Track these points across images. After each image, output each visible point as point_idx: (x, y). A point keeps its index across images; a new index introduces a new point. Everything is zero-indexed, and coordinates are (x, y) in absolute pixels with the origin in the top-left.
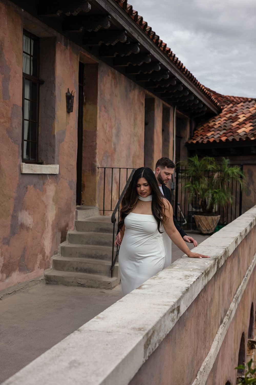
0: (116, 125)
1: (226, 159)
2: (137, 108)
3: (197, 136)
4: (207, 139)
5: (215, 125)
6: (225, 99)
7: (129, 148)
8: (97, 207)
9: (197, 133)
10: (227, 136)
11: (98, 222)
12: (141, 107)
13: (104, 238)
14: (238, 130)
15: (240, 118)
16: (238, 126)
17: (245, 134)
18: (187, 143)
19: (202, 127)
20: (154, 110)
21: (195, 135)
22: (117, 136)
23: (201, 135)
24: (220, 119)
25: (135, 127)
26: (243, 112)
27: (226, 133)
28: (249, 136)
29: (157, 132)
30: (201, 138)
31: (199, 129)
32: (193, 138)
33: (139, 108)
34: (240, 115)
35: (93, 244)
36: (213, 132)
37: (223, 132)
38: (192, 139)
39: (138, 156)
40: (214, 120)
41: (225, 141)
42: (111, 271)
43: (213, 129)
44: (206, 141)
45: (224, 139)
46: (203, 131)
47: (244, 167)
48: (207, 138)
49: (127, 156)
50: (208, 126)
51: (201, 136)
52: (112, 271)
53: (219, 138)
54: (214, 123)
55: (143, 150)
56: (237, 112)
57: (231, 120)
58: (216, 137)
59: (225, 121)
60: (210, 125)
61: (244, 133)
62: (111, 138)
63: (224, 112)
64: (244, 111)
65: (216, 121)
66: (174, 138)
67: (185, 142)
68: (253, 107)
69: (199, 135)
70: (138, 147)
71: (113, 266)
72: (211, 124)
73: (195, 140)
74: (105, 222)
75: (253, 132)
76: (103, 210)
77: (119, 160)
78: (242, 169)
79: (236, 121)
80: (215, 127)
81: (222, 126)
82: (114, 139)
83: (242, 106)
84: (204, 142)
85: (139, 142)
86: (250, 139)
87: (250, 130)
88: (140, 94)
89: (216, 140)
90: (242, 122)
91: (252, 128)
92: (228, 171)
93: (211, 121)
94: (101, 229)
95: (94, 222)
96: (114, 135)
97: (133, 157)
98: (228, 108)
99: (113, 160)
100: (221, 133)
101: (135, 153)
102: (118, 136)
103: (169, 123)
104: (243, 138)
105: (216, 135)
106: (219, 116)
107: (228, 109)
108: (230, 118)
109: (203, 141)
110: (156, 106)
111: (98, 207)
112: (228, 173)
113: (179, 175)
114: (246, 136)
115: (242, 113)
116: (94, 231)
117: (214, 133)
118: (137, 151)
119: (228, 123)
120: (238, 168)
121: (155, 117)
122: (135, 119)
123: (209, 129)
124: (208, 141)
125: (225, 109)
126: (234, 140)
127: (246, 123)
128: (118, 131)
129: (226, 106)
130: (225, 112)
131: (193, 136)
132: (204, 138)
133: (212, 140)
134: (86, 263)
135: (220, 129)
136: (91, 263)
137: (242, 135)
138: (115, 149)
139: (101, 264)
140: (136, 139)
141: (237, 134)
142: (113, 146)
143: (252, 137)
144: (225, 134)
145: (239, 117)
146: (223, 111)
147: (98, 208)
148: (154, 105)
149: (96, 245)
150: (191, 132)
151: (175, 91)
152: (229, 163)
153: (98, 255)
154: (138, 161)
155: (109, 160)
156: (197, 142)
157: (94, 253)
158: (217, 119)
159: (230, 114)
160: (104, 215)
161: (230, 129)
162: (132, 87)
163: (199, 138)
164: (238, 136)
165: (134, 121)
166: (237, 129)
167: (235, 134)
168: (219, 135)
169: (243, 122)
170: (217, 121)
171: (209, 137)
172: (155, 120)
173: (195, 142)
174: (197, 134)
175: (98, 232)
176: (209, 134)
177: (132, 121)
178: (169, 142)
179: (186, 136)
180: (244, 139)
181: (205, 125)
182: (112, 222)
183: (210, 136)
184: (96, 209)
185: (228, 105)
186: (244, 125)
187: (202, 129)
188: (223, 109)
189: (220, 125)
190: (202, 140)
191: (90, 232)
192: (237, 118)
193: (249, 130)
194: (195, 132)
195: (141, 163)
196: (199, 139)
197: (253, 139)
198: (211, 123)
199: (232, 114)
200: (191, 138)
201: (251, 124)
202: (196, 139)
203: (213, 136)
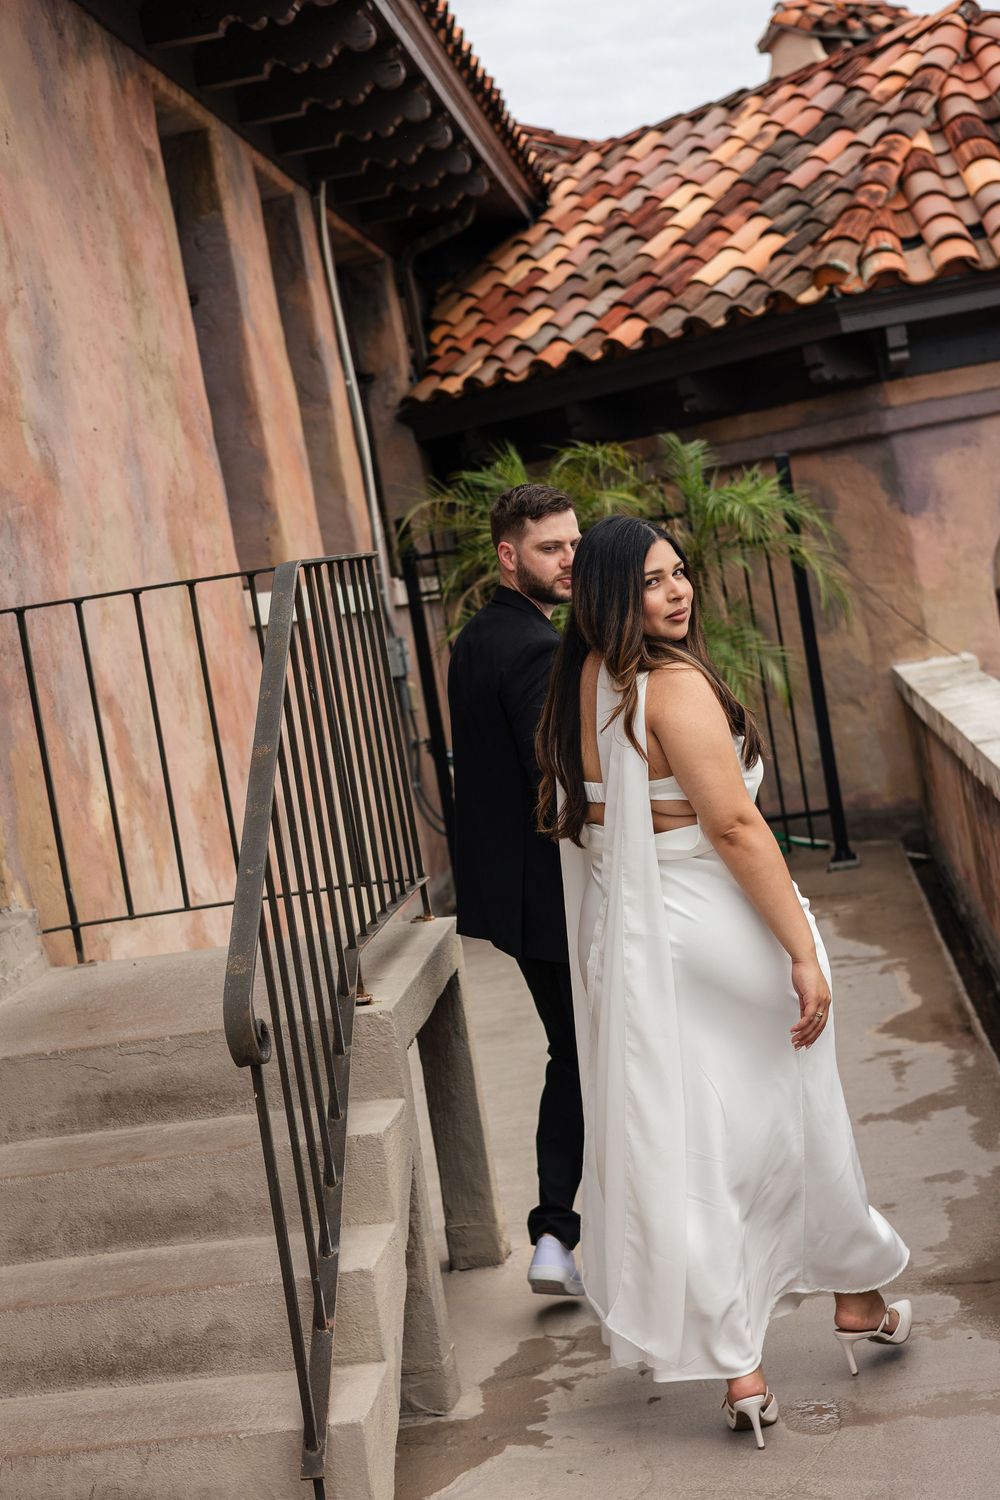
0: (24, 295)
1: (685, 441)
2: (123, 182)
3: (453, 355)
4: (526, 359)
5: (537, 273)
6: (540, 142)
7: (136, 455)
8: (22, 916)
9: (447, 337)
10: (645, 314)
11: (72, 1052)
12: (148, 181)
13: (156, 1176)
14: (693, 271)
15: (674, 211)
16: (682, 249)
17: (751, 284)
18: (408, 402)
19: (470, 302)
20: (217, 206)
21: (440, 351)
22: (48, 375)
23: (479, 341)
24: (554, 238)
25: (138, 314)
26: (676, 175)
27: (629, 301)
28: (788, 288)
29: (260, 344)
30: (489, 358)
31: (455, 315)
32: (438, 366)
33: (139, 187)
34: (671, 192)
35: (74, 1247)
36: (545, 315)
37: (611, 302)
38: (434, 373)
39: (196, 505)
40: (522, 249)
41: (639, 344)
42: (309, 1485)
43: (538, 298)
44: (520, 368)
45: (629, 333)
46: (481, 322)
47: (797, 468)
48: (523, 348)
49: (131, 510)
50: (502, 291)
51: (484, 350)
52: (318, 1484)
53: (597, 338)
54: (528, 265)
55: (214, 461)
56: (642, 182)
57: (626, 232)
58: (575, 331)
59: (591, 245)
60: (510, 280)
61: (742, 279)
62: (12, 390)
63: (561, 204)
64: (681, 170)
65: (535, 253)
66: (346, 377)
67: (394, 399)
68: (729, 138)
69: (466, 345)
70: (181, 440)
71: (323, 1433)
72: (516, 274)
73: (457, 375)
74: (128, 1034)
75: (797, 260)
76: (68, 923)
77: (93, 543)
78: (786, 483)
79: (661, 227)
80: (546, 283)
81: (590, 273)
82: (29, 398)
83: (658, 147)
84: (508, 376)
85: (182, 410)
86: (791, 301)
87: (774, 256)
88: (124, 91)
89: (582, 349)
90: (698, 225)
91: (775, 242)
92: (729, 507)
93: (507, 262)
94: (107, 1098)
95: (40, 1056)
96: (25, 371)
97: (170, 513)
98: (577, 175)
99: (50, 548)
100: (599, 306)
101: (175, 483)
102: (55, 377)
103: (305, 291)
104: (748, 304)
105: (568, 325)
106: (544, 227)
107: (579, 180)
108: (617, 220)
109: (502, 371)
110: (222, 180)
111: (26, 908)
112: (731, 515)
113: (423, 588)
114: (761, 290)
115: (678, 180)
116: (60, 1126)
117: (553, 317)
118: (180, 471)
119: (617, 248)
120: (768, 477)
121: (233, 250)
122: (131, 258)
123: (515, 303)
124: (539, 367)
125: (566, 186)
126: (692, 325)
127: (728, 221)
128: (47, 343)
129: (562, 168)
130: (574, 200)
131: (434, 359)
132: (506, 351)
133: (555, 356)
134: (66, 1454)
135: (576, 286)
136: (109, 1448)
137: (733, 290)
138: (51, 473)
139: (201, 1438)
140: (159, 388)
141: (695, 291)
142: (33, 451)
143: (805, 289)
144: (628, 309)
145: (667, 203)
146: (557, 196)
147: (32, 921)
148: (211, 176)
149: (105, 1244)
150: (411, 341)
151: (330, 58)
152: (712, 460)
153: (147, 1341)
154: (201, 538)
155: (30, 548)
156: (471, 383)
157: (113, 1333)
158: (538, 242)
159: (607, 205)
160: (81, 960)
161: (647, 274)
162: (71, 39)
163: (474, 362)
164: (713, 299)
165: (127, 266)
166: (688, 264)
167: (689, 297)
168: (586, 323)
169: (707, 224)
170: (545, 254)
171: (536, 344)
172: (238, 266)
173: (454, 385)
174: (448, 343)
175: (87, 1125)
176: (526, 329)
177: (116, 268)
178: (327, 402)
179: (396, 365)
180: (757, 306)
181: (481, 289)
182: (241, 1059)
183: (535, 336)
184: (18, 932)
185: (573, 162)
186: (717, 237)
187: (471, 311)
188: (554, 188)
189: (568, 270)
190: (495, 366)
191: (23, 1145)
192: (655, 214)
193: (767, 258)
194: (436, 337)
195: (219, 548)
196: (473, 365)
197: (809, 296)
198: (511, 268)
199: (618, 198)
200: (422, 369)
201: (761, 224)
202: (458, 369)
203: (552, 332)
